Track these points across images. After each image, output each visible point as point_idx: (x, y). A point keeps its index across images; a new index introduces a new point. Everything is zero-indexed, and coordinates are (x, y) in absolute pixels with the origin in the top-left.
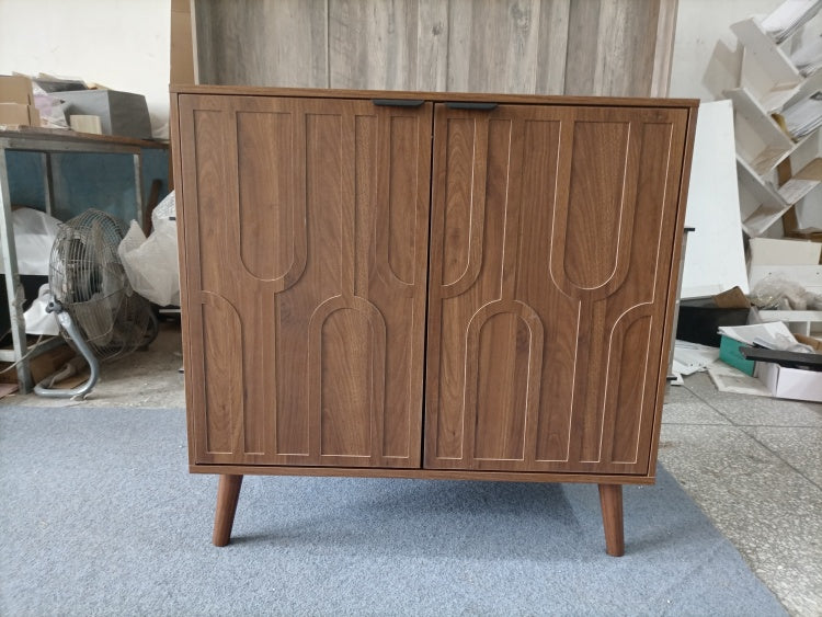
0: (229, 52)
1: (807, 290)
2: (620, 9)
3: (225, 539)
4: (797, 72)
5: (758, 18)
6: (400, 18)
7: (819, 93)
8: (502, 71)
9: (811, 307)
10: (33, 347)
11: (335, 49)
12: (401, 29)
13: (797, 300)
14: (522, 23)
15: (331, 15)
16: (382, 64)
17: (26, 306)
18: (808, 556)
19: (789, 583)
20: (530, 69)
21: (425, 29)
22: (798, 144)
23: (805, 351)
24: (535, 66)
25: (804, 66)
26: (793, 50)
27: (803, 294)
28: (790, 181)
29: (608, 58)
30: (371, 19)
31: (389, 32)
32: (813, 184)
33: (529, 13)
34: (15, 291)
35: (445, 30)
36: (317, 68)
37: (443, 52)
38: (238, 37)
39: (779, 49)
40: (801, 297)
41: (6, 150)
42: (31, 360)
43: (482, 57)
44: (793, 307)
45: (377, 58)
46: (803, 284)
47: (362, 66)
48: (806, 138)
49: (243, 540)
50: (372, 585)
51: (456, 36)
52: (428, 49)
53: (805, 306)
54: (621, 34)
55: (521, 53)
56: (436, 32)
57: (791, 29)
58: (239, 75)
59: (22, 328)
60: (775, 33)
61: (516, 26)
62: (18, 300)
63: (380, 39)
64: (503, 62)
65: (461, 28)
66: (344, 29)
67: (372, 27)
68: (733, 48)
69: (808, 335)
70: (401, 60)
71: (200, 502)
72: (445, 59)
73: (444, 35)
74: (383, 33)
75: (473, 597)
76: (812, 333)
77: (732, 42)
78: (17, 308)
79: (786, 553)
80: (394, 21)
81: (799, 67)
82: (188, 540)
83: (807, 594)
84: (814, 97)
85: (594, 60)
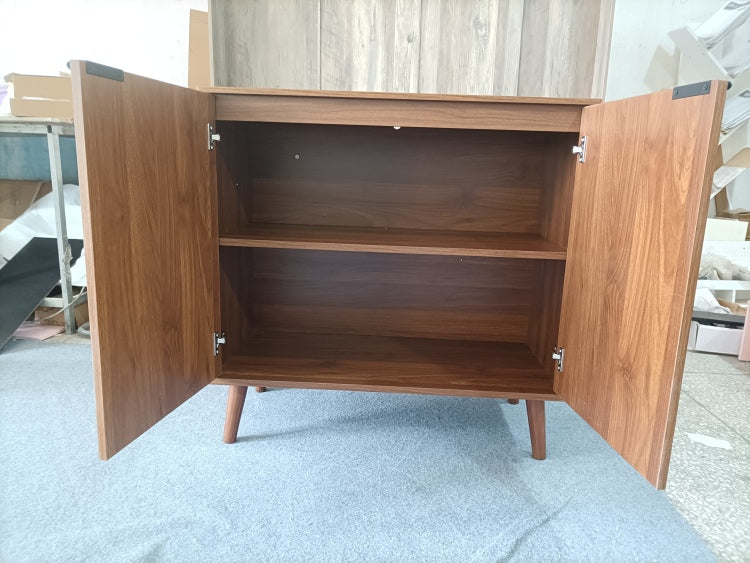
0: (239, 57)
1: (733, 262)
2: (565, 21)
3: (233, 438)
4: (725, 73)
5: (691, 26)
6: (380, 29)
7: (747, 91)
8: (466, 73)
9: (736, 278)
10: (77, 296)
11: (326, 55)
12: (381, 38)
13: (724, 271)
14: (482, 32)
15: (323, 26)
16: (364, 66)
17: (72, 263)
18: (696, 465)
19: (676, 482)
20: (489, 72)
21: (401, 37)
22: (727, 136)
23: (722, 312)
24: (492, 69)
25: (732, 68)
26: (725, 53)
27: (729, 265)
28: (722, 168)
29: (555, 63)
30: (356, 30)
31: (371, 40)
32: (740, 170)
33: (487, 25)
34: (65, 250)
35: (418, 38)
36: (311, 69)
37: (415, 57)
38: (246, 44)
39: (709, 53)
40: (728, 268)
41: (60, 136)
42: (75, 307)
43: (448, 61)
44: (720, 277)
45: (360, 62)
46: (730, 258)
47: (348, 69)
48: (735, 130)
49: (246, 439)
50: (346, 473)
51: (426, 44)
52: (403, 54)
53: (731, 276)
54: (566, 41)
55: (481, 58)
56: (409, 40)
57: (720, 35)
58: (247, 77)
59: (69, 281)
60: (706, 39)
61: (477, 35)
62: (67, 257)
63: (363, 46)
64: (466, 65)
65: (431, 37)
66: (333, 37)
67: (357, 36)
68: (671, 52)
69: (733, 301)
70: (380, 64)
71: (213, 413)
72: (417, 63)
73: (416, 43)
74: (366, 41)
75: (423, 483)
76: (737, 300)
77: (670, 47)
78: (66, 264)
79: (678, 462)
80: (375, 31)
81: (727, 69)
82: (204, 439)
83: (690, 491)
84: (742, 95)
85: (544, 64)
